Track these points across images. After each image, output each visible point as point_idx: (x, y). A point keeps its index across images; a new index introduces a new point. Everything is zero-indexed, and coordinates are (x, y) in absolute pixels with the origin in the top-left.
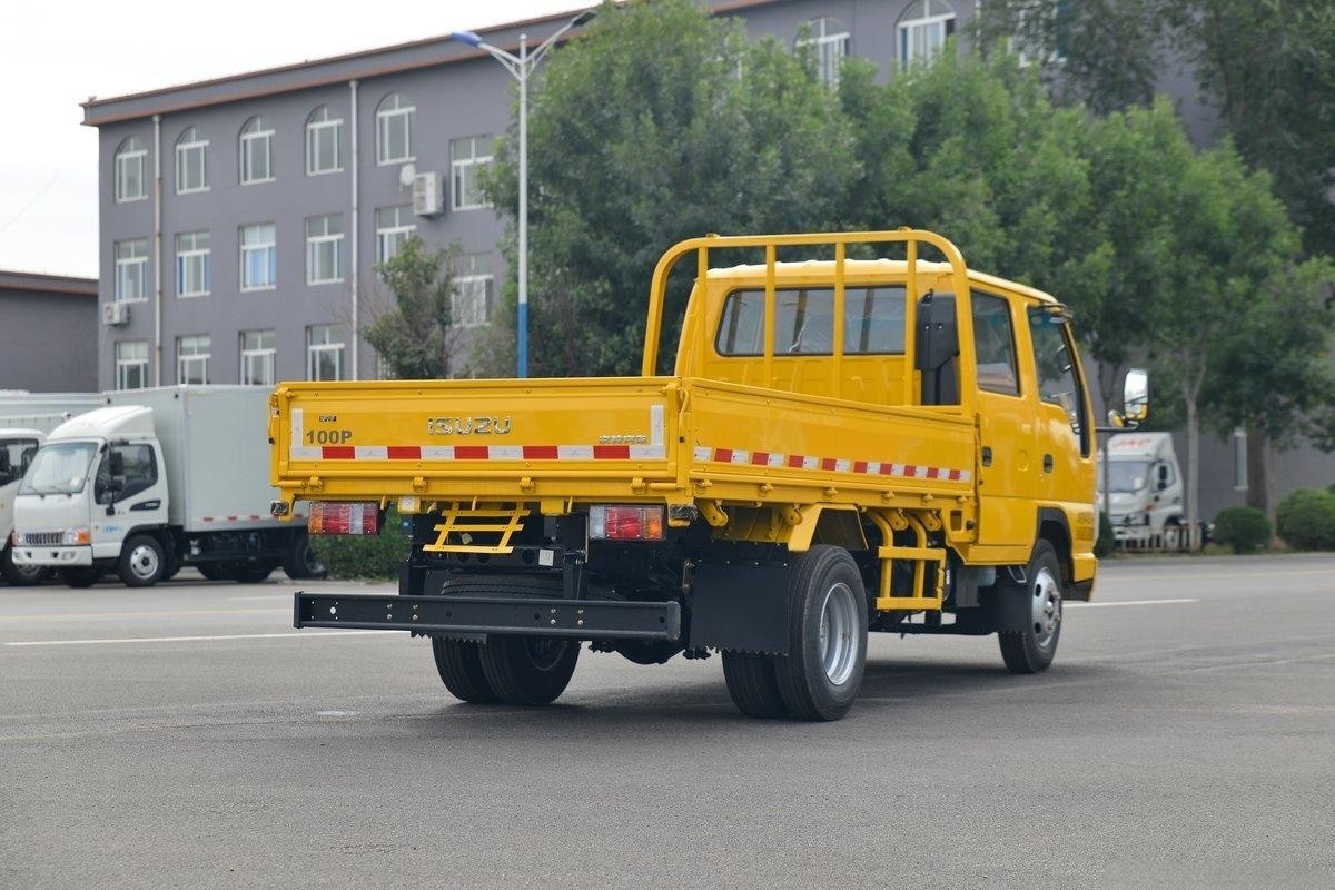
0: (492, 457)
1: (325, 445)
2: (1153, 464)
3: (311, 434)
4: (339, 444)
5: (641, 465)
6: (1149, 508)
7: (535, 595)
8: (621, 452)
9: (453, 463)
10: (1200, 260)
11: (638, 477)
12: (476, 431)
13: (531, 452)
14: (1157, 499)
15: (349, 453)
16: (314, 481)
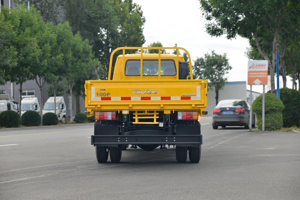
0: (151, 100)
1: (102, 97)
2: (60, 104)
3: (98, 94)
4: (106, 96)
5: (194, 101)
6: (60, 113)
7: (156, 134)
8: (189, 98)
9: (141, 101)
10: (77, 58)
11: (193, 104)
12: (147, 93)
13: (163, 98)
14: (61, 111)
15: (109, 99)
16: (99, 106)
